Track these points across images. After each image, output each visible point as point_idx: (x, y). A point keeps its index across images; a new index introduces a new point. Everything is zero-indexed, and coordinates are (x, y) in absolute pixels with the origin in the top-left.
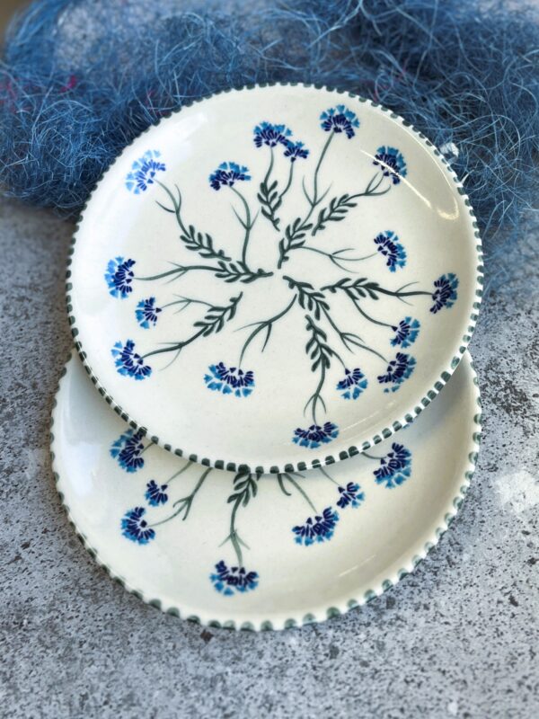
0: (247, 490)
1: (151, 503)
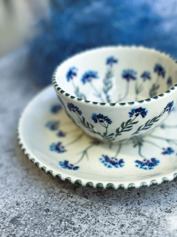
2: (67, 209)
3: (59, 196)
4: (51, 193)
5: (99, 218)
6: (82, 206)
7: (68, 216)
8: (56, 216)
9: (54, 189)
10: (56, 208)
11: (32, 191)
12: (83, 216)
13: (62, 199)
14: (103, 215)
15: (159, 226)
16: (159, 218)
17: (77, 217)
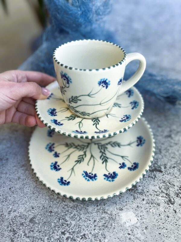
1: (126, 166)
2: (63, 211)
3: (57, 201)
4: (52, 199)
5: (82, 216)
6: (71, 208)
7: (63, 216)
8: (56, 216)
9: (53, 196)
10: (56, 210)
11: (41, 198)
12: (72, 215)
13: (59, 203)
14: (84, 214)
15: (115, 220)
16: (116, 215)
17: (69, 216)
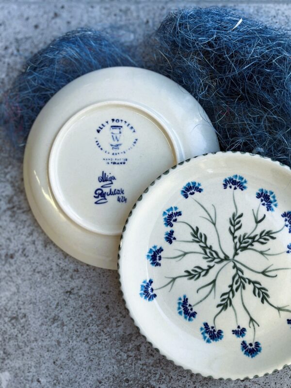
0: (263, 293)
1: (242, 336)
